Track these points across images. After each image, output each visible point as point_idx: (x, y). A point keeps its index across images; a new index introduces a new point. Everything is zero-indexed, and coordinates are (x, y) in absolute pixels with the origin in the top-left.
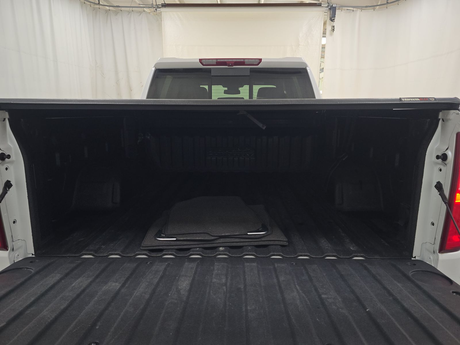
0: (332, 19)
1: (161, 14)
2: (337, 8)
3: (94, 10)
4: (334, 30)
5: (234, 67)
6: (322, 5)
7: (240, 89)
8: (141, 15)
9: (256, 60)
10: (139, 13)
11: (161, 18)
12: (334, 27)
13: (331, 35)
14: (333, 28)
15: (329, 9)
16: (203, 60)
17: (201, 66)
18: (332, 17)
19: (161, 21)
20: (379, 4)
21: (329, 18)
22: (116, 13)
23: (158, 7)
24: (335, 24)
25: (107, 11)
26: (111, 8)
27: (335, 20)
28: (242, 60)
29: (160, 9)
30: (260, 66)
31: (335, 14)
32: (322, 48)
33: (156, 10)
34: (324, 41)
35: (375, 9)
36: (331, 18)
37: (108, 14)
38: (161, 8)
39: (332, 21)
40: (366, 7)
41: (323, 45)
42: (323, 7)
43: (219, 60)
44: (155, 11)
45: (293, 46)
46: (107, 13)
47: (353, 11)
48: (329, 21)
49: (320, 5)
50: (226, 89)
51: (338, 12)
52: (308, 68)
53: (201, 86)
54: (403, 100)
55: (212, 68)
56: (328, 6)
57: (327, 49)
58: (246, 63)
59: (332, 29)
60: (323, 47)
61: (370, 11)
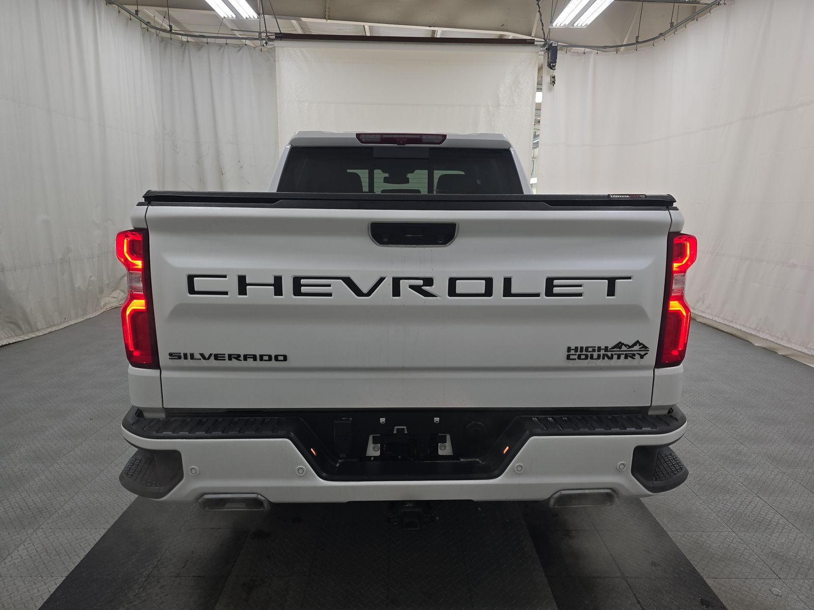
0: (552, 65)
1: (275, 51)
2: (558, 48)
3: (162, 42)
4: (554, 82)
5: (407, 145)
6: (536, 43)
7: (409, 176)
8: (241, 51)
9: (438, 136)
10: (236, 48)
11: (274, 57)
12: (554, 77)
13: (550, 90)
14: (553, 80)
15: (546, 49)
16: (362, 135)
17: (359, 144)
18: (551, 62)
19: (275, 61)
20: (625, 43)
21: (546, 64)
22: (199, 46)
23: (269, 38)
24: (557, 73)
25: (183, 44)
26: (190, 39)
27: (556, 67)
28: (418, 136)
29: (273, 42)
30: (443, 145)
31: (556, 58)
32: (536, 109)
33: (266, 43)
34: (539, 97)
35: (619, 51)
36: (550, 64)
37: (185, 48)
38: (275, 41)
39: (551, 68)
40: (605, 47)
41: (537, 104)
42: (536, 45)
43: (384, 136)
44: (265, 45)
45: (490, 107)
46: (184, 46)
47: (584, 53)
48: (546, 67)
49: (531, 43)
50: (387, 175)
51: (560, 55)
52: (511, 149)
53: (349, 171)
54: (612, 196)
55: (375, 147)
56: (544, 46)
57: (543, 112)
58: (423, 141)
59: (551, 80)
60: (538, 108)
61: (611, 55)
